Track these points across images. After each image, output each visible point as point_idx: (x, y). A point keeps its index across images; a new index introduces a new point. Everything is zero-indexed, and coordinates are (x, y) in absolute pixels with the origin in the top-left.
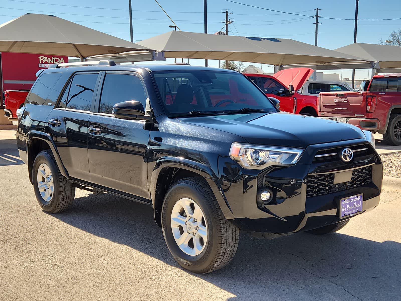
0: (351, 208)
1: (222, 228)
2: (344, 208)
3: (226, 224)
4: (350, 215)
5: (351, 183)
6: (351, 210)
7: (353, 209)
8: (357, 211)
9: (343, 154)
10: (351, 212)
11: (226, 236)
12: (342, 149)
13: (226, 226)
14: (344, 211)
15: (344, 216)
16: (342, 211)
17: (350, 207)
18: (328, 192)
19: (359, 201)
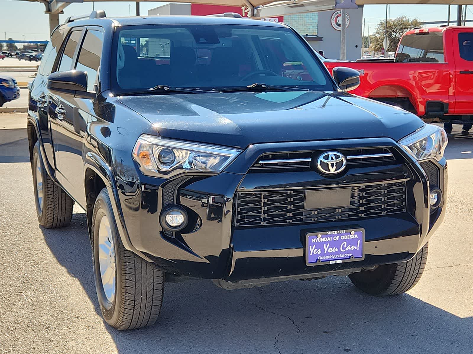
0: (335, 250)
1: (127, 263)
2: (316, 250)
3: (134, 258)
4: (331, 261)
5: (351, 210)
6: (333, 253)
7: (339, 252)
8: (350, 257)
9: (321, 161)
10: (334, 257)
11: (134, 276)
12: (319, 153)
13: (134, 261)
14: (315, 253)
15: (316, 262)
16: (311, 254)
17: (331, 249)
18: (293, 222)
19: (356, 240)
